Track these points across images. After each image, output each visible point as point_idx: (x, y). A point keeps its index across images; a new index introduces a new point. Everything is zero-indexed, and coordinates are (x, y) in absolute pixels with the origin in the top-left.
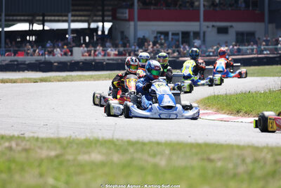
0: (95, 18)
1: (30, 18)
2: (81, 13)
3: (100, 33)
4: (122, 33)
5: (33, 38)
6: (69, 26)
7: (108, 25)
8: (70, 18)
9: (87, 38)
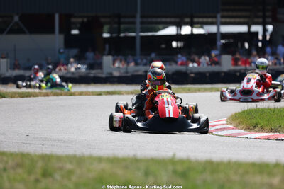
0: (256, 20)
1: (177, 20)
2: (239, 14)
3: (260, 37)
5: (180, 44)
6: (218, 29)
7: (270, 28)
8: (219, 19)
9: (247, 45)
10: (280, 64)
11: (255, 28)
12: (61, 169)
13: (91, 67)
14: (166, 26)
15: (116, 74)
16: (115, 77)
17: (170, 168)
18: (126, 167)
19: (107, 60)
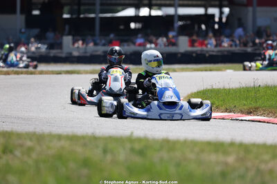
0: (213, 3)
1: (136, 2)
3: (217, 19)
4: (240, 20)
5: (139, 26)
6: (176, 11)
7: (226, 10)
8: (177, 2)
9: (203, 27)
10: (236, 46)
11: (211, 11)
12: (21, 146)
13: (51, 47)
14: (124, 7)
15: (76, 54)
16: (75, 57)
17: (128, 146)
18: (85, 145)
19: (67, 40)
